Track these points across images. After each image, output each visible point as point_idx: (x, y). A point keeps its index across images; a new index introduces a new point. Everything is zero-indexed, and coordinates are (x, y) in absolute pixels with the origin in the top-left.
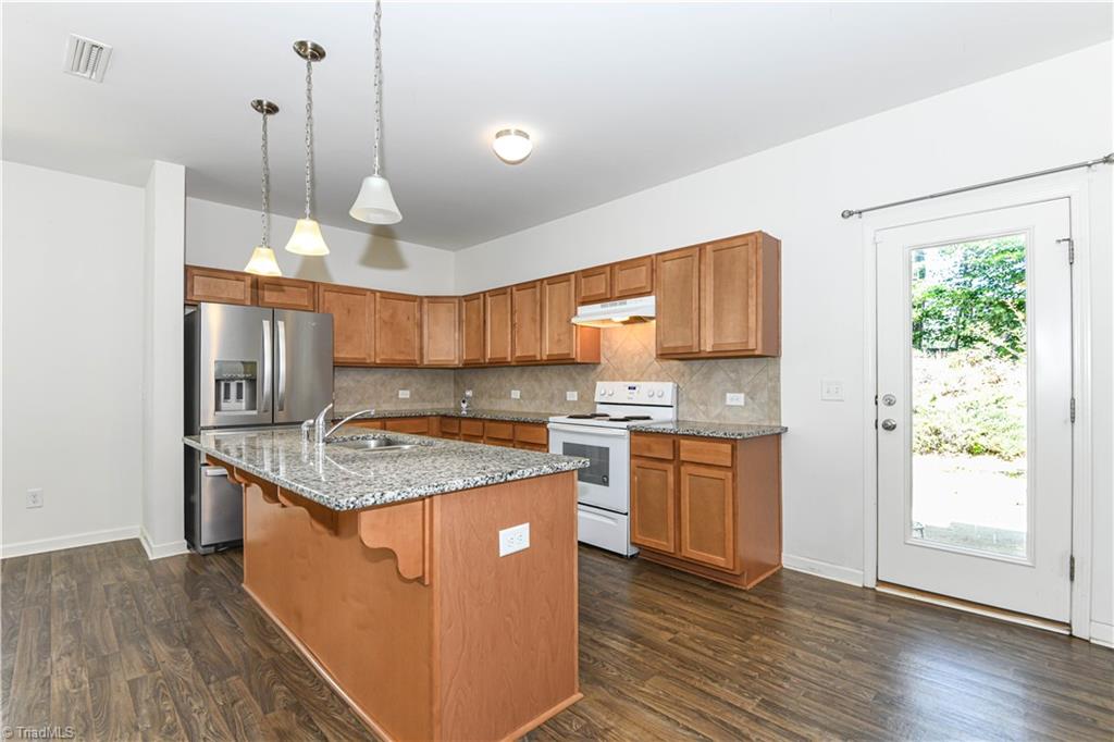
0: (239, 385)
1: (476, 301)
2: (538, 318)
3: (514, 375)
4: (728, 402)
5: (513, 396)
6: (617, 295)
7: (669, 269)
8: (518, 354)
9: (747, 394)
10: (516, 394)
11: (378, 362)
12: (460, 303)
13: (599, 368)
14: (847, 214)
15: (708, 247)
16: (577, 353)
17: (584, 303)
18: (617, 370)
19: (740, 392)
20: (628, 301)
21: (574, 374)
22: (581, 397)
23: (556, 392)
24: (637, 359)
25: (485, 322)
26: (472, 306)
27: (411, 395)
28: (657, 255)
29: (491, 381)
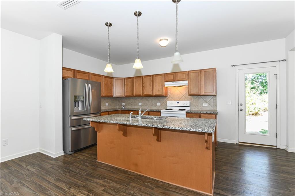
0: (79, 103)
1: (130, 79)
2: (152, 85)
3: (139, 99)
4: (204, 105)
5: (139, 105)
6: (177, 80)
7: (192, 75)
8: (145, 94)
9: (208, 104)
10: (140, 104)
11: (104, 95)
12: (124, 80)
13: (167, 97)
14: (233, 66)
15: (203, 70)
16: (164, 94)
17: (166, 82)
18: (173, 98)
19: (207, 103)
20: (180, 82)
21: (159, 99)
22: (161, 105)
23: (154, 103)
24: (178, 95)
25: (133, 85)
26: (128, 81)
27: (108, 105)
28: (188, 71)
29: (132, 100)
